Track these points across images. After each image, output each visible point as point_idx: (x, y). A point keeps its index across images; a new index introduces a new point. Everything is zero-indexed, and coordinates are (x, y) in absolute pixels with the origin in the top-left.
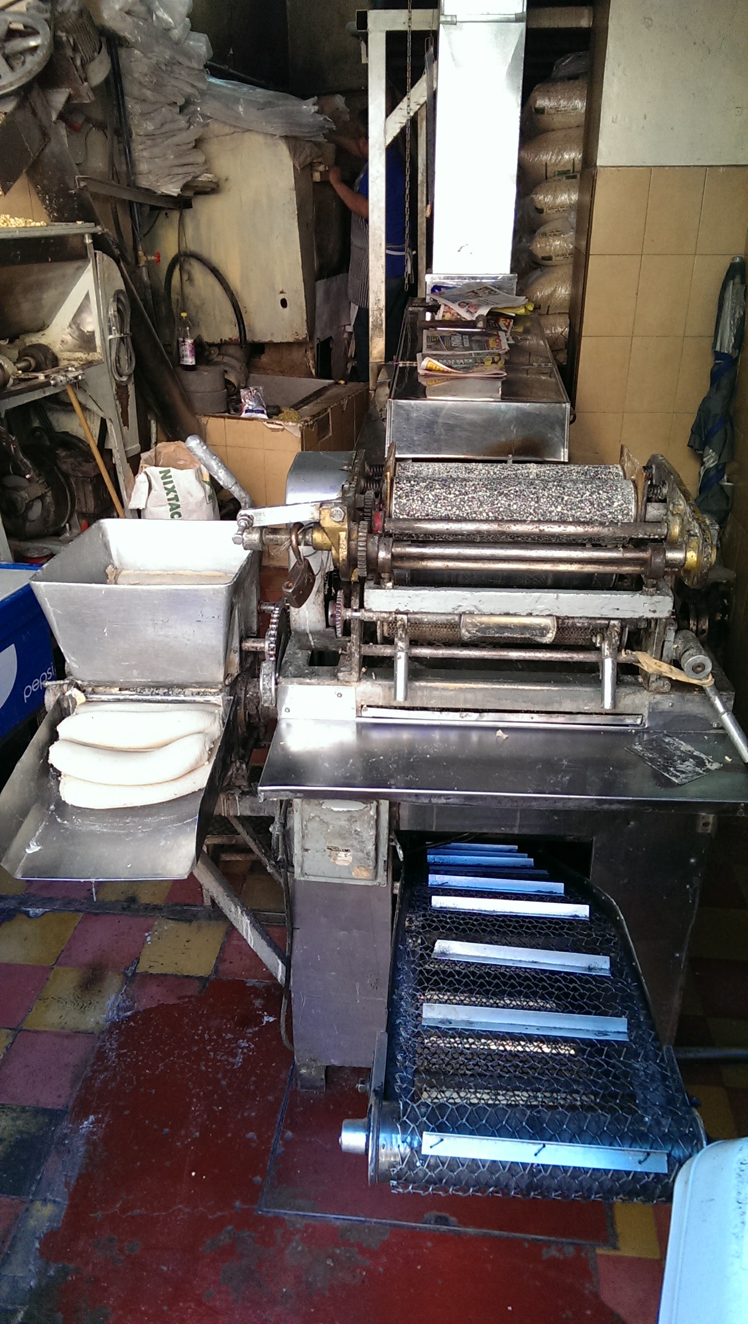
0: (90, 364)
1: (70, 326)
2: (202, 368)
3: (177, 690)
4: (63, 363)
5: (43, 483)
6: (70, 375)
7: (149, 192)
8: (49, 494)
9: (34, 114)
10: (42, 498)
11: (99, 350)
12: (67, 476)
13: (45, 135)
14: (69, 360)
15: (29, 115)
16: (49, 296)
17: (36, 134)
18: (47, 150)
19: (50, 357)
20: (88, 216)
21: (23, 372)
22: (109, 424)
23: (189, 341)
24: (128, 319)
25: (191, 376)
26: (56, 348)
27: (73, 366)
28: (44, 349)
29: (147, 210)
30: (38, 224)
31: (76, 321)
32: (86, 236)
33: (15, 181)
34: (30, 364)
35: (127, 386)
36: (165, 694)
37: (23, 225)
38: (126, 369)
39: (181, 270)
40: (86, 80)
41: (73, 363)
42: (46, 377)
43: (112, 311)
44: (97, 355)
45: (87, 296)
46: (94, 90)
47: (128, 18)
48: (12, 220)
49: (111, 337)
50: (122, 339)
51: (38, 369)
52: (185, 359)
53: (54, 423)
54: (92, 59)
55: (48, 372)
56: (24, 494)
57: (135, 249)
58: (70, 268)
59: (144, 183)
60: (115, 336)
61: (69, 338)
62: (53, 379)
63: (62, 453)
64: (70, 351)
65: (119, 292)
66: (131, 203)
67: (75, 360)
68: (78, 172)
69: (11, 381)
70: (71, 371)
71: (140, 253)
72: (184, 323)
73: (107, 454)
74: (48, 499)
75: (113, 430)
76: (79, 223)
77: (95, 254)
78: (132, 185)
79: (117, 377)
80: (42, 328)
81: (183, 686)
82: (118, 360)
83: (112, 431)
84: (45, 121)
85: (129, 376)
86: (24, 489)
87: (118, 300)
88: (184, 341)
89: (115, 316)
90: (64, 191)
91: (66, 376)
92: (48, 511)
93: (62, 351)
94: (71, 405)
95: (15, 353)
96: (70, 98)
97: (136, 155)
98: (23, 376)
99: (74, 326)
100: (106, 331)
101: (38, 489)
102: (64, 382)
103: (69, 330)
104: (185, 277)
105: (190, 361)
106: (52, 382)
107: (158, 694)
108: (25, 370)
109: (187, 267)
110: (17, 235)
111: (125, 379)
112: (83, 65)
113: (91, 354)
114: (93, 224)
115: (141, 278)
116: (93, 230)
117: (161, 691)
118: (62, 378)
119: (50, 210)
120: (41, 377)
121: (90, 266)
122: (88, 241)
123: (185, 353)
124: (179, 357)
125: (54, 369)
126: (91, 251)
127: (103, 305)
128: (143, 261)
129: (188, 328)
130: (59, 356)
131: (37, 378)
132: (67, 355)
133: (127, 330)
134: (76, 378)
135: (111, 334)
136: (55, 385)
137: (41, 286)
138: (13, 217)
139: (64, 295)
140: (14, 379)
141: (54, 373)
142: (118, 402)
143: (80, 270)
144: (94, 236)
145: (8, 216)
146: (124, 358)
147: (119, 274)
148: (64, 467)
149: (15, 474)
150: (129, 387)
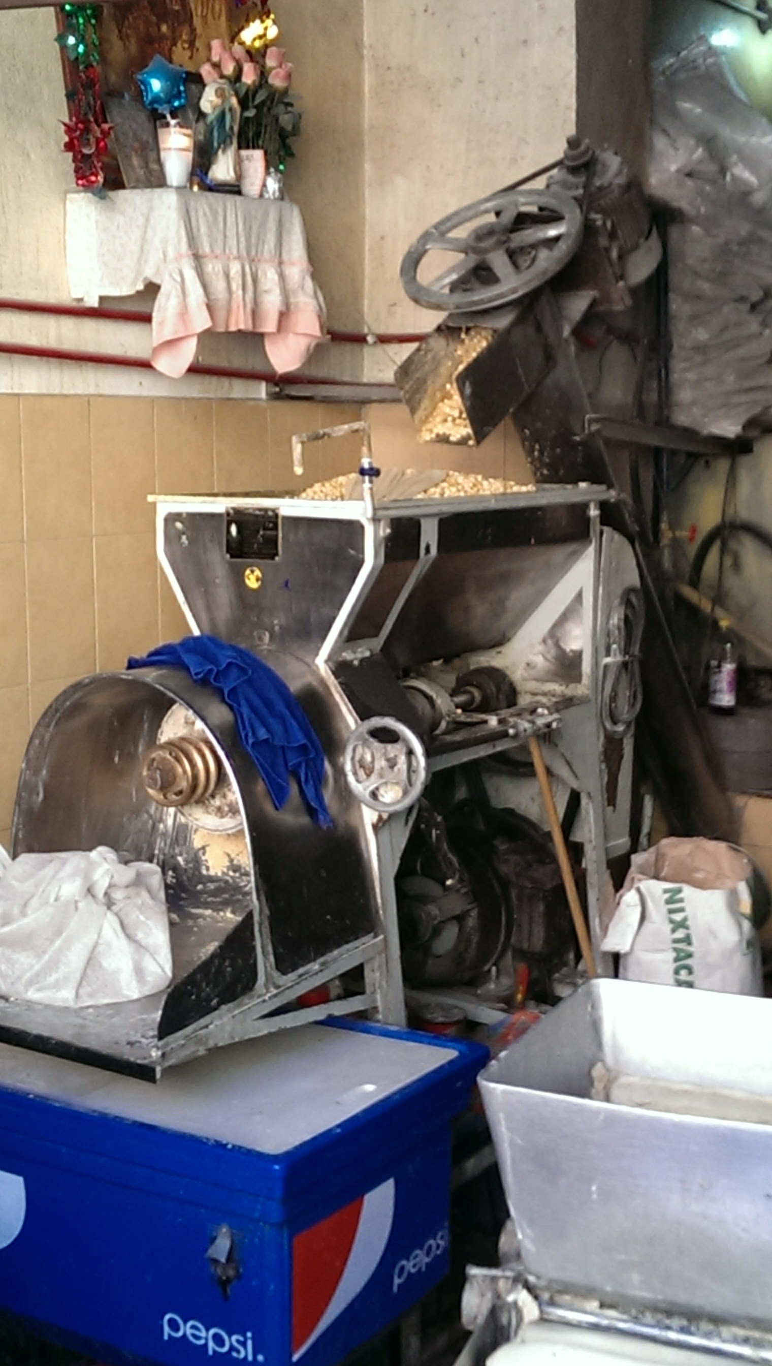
0: (566, 703)
1: (544, 641)
2: (746, 711)
3: (706, 1326)
4: (524, 701)
5: (466, 893)
6: (540, 722)
7: (689, 434)
8: (474, 913)
9: (539, 328)
10: (460, 919)
11: (585, 680)
12: (505, 884)
13: (549, 358)
14: (534, 694)
15: (531, 330)
16: (516, 597)
17: (538, 357)
18: (549, 381)
19: (505, 688)
20: (597, 476)
21: (464, 710)
22: (584, 801)
23: (729, 667)
24: (639, 632)
25: (726, 726)
26: (518, 675)
27: (543, 706)
28: (497, 676)
29: (681, 460)
30: (524, 489)
31: (554, 634)
32: (592, 506)
33: (495, 425)
34: (473, 698)
35: (621, 740)
36: (682, 1330)
37: (501, 490)
38: (626, 712)
39: (723, 551)
40: (622, 277)
41: (544, 700)
42: (500, 722)
43: (616, 620)
44: (582, 689)
45: (579, 597)
46: (633, 291)
47: (690, 183)
48: (485, 483)
49: (608, 660)
50: (625, 665)
51: (486, 707)
52: (718, 696)
53: (491, 792)
54: (636, 247)
55: (504, 713)
56: (433, 910)
57: (656, 521)
58: (558, 553)
59: (682, 418)
60: (613, 659)
61: (539, 661)
62: (513, 727)
63: (502, 846)
64: (537, 680)
65: (630, 590)
66: (657, 452)
67: (545, 694)
68: (589, 409)
69: (443, 725)
70: (542, 715)
71: (664, 526)
72: (724, 638)
73: (576, 851)
74: (471, 922)
75: (589, 810)
76: (583, 485)
77: (601, 533)
78: (663, 423)
79: (608, 725)
80: (499, 642)
81: (718, 1320)
82: (613, 698)
83: (588, 813)
84: (552, 338)
85: (628, 725)
86: (434, 900)
87: (628, 603)
88: (719, 666)
89: (619, 629)
90: (564, 439)
91: (533, 722)
92: (468, 941)
93: (525, 679)
94: (531, 765)
95: (451, 679)
96: (593, 304)
97: (675, 377)
98: (463, 718)
99: (550, 642)
100: (602, 651)
101: (456, 904)
102: (529, 731)
103: (540, 648)
104: (728, 562)
105: (726, 699)
106: (511, 731)
107: (668, 1328)
108: (466, 707)
109: (732, 545)
110: (493, 505)
111: (620, 728)
112: (621, 257)
113: (572, 686)
114: (604, 487)
115: (659, 563)
116: (603, 497)
117: (676, 1322)
118: (527, 725)
119: (537, 465)
120: (493, 721)
121: (591, 550)
122: (594, 512)
123: (718, 687)
124: (706, 691)
125: (511, 710)
126: (595, 527)
127: (602, 609)
128: (667, 536)
129: (729, 645)
130: (520, 686)
131: (486, 722)
132: (532, 686)
133: (636, 650)
134: (548, 725)
135: (608, 654)
136: (515, 736)
137: (506, 579)
138: (486, 478)
139: (543, 594)
140: (448, 723)
141: (512, 715)
142: (603, 766)
143: (575, 556)
144: (603, 506)
145: (480, 477)
146: (624, 694)
147: (634, 562)
148: (504, 869)
149: (425, 874)
150: (625, 741)
